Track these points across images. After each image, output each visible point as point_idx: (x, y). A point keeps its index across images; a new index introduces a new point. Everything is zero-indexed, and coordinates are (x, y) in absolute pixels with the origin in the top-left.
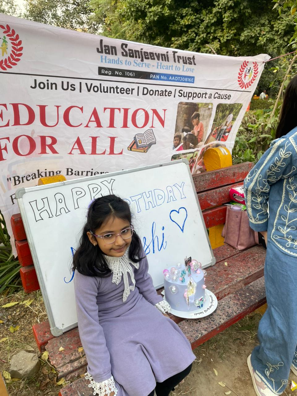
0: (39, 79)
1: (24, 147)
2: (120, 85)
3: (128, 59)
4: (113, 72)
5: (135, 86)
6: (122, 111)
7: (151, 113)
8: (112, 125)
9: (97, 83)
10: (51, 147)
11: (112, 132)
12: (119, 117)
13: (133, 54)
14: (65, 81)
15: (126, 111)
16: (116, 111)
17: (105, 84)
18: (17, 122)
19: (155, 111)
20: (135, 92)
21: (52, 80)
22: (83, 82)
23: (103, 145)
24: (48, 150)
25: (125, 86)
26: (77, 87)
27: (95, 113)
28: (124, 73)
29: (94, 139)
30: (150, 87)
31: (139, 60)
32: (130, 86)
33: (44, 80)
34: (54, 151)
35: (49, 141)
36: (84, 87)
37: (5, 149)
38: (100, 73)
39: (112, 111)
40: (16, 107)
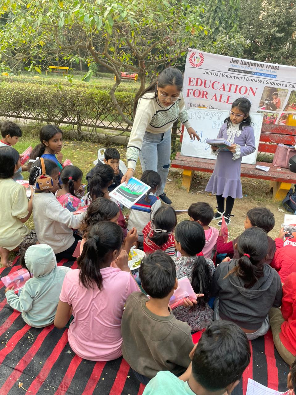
0: (207, 71)
1: (197, 94)
2: (236, 76)
3: (243, 65)
4: (234, 70)
5: (243, 77)
6: (235, 86)
7: (249, 89)
8: (229, 91)
9: (227, 74)
10: (205, 95)
11: (229, 94)
12: (233, 88)
13: (245, 63)
14: (215, 72)
15: (237, 86)
16: (232, 86)
17: (230, 75)
18: (197, 85)
19: (251, 88)
20: (243, 79)
21: (211, 71)
22: (221, 73)
23: (224, 99)
24: (204, 96)
25: (239, 76)
26: (219, 75)
27: (224, 85)
28: (239, 71)
29: (221, 95)
30: (250, 78)
31: (247, 66)
32: (241, 76)
33: (208, 71)
34: (206, 98)
35: (205, 93)
36: (221, 75)
37: (190, 93)
38: (229, 70)
39: (231, 85)
40: (197, 79)
